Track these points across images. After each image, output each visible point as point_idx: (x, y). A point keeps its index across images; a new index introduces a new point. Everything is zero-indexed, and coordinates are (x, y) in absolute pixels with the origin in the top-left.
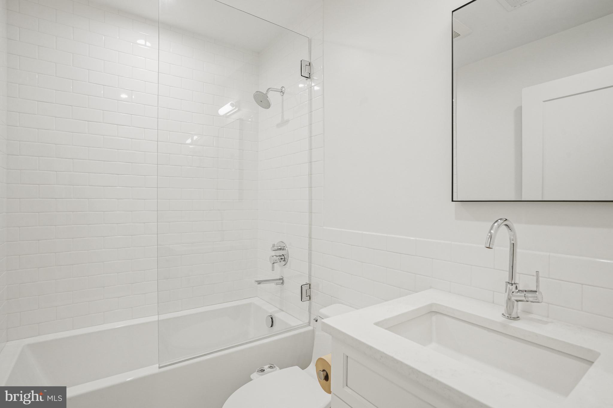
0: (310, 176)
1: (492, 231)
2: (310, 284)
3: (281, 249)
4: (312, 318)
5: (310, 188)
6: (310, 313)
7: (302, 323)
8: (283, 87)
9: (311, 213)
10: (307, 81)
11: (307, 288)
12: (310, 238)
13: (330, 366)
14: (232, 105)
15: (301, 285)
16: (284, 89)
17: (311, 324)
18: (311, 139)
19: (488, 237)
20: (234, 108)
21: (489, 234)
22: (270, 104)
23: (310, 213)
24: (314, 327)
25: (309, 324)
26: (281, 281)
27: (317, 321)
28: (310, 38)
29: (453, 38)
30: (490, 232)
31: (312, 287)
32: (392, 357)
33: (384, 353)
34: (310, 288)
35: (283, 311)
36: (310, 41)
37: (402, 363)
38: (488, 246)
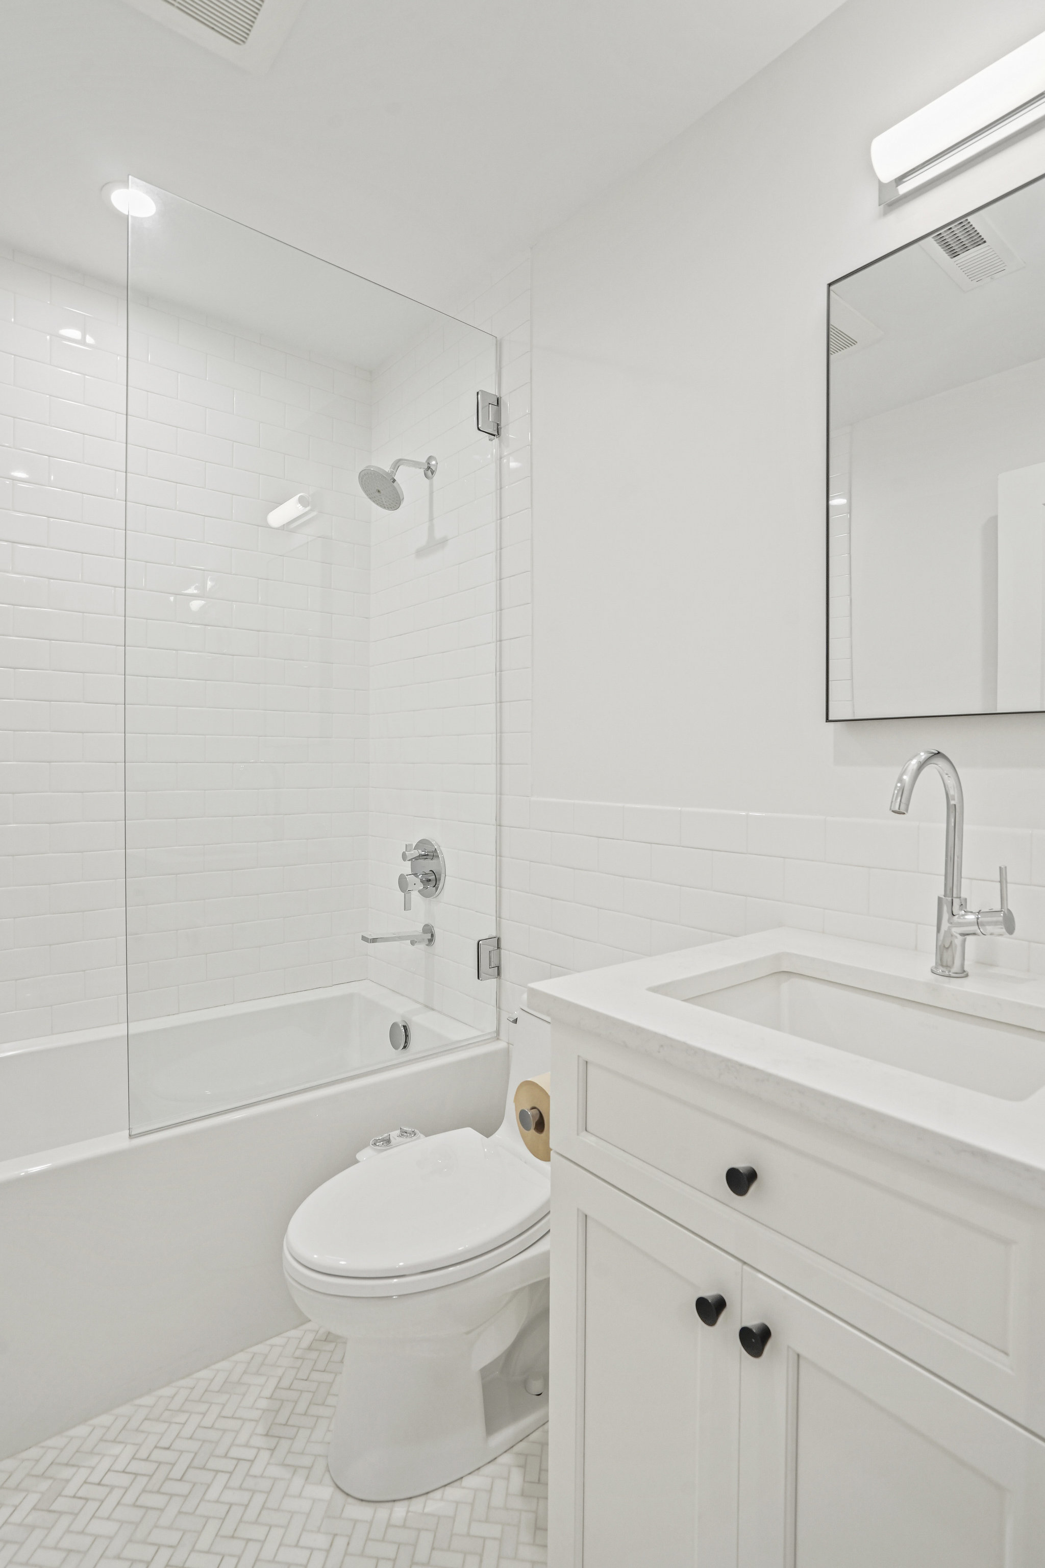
0: (498, 673)
1: (905, 777)
2: (499, 940)
3: (428, 857)
4: (505, 1016)
5: (498, 704)
6: (499, 1008)
7: (479, 1033)
8: (430, 458)
9: (501, 764)
10: (491, 442)
11: (491, 948)
12: (500, 826)
13: (548, 1096)
14: (302, 501)
15: (476, 942)
16: (434, 463)
17: (503, 1035)
18: (500, 584)
19: (896, 792)
20: (308, 509)
21: (899, 785)
22: (401, 498)
23: (499, 766)
24: (508, 1043)
25: (497, 1035)
26: (430, 935)
27: (515, 1021)
28: (498, 339)
29: (830, 355)
30: (900, 780)
31: (503, 944)
32: (685, 1043)
33: (666, 1037)
34: (498, 948)
35: (433, 1010)
36: (499, 345)
37: (705, 1052)
38: (897, 809)
